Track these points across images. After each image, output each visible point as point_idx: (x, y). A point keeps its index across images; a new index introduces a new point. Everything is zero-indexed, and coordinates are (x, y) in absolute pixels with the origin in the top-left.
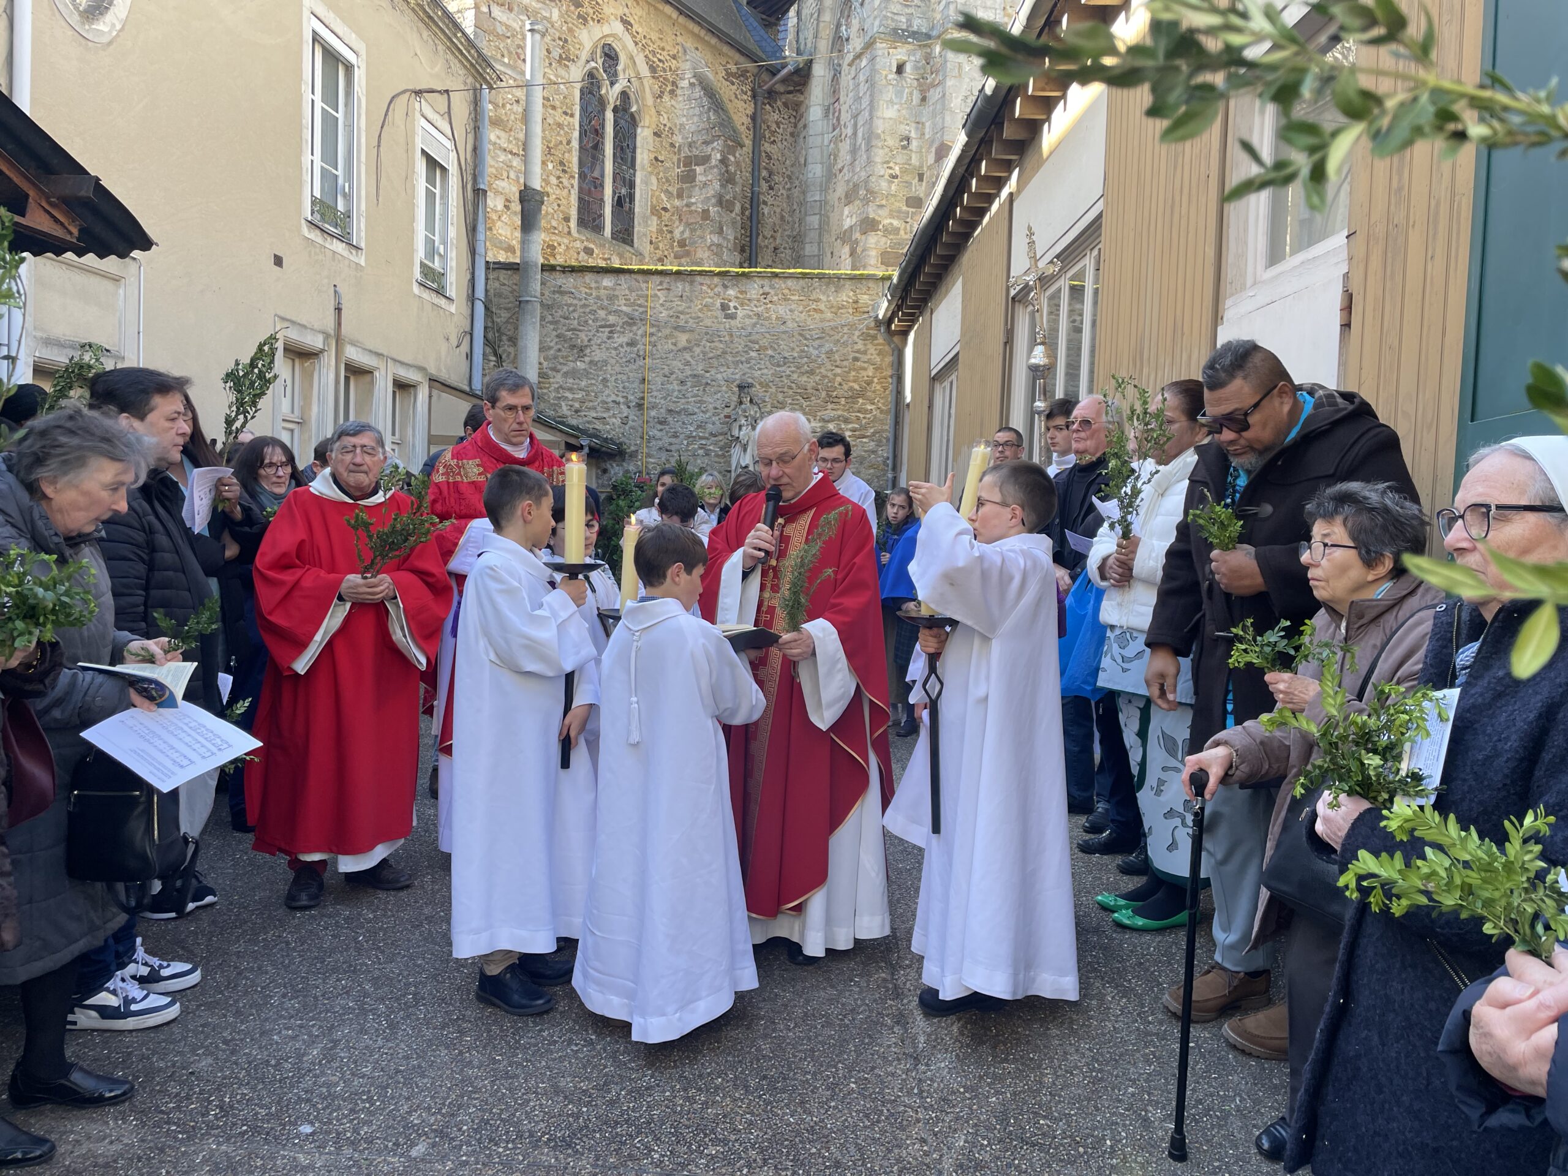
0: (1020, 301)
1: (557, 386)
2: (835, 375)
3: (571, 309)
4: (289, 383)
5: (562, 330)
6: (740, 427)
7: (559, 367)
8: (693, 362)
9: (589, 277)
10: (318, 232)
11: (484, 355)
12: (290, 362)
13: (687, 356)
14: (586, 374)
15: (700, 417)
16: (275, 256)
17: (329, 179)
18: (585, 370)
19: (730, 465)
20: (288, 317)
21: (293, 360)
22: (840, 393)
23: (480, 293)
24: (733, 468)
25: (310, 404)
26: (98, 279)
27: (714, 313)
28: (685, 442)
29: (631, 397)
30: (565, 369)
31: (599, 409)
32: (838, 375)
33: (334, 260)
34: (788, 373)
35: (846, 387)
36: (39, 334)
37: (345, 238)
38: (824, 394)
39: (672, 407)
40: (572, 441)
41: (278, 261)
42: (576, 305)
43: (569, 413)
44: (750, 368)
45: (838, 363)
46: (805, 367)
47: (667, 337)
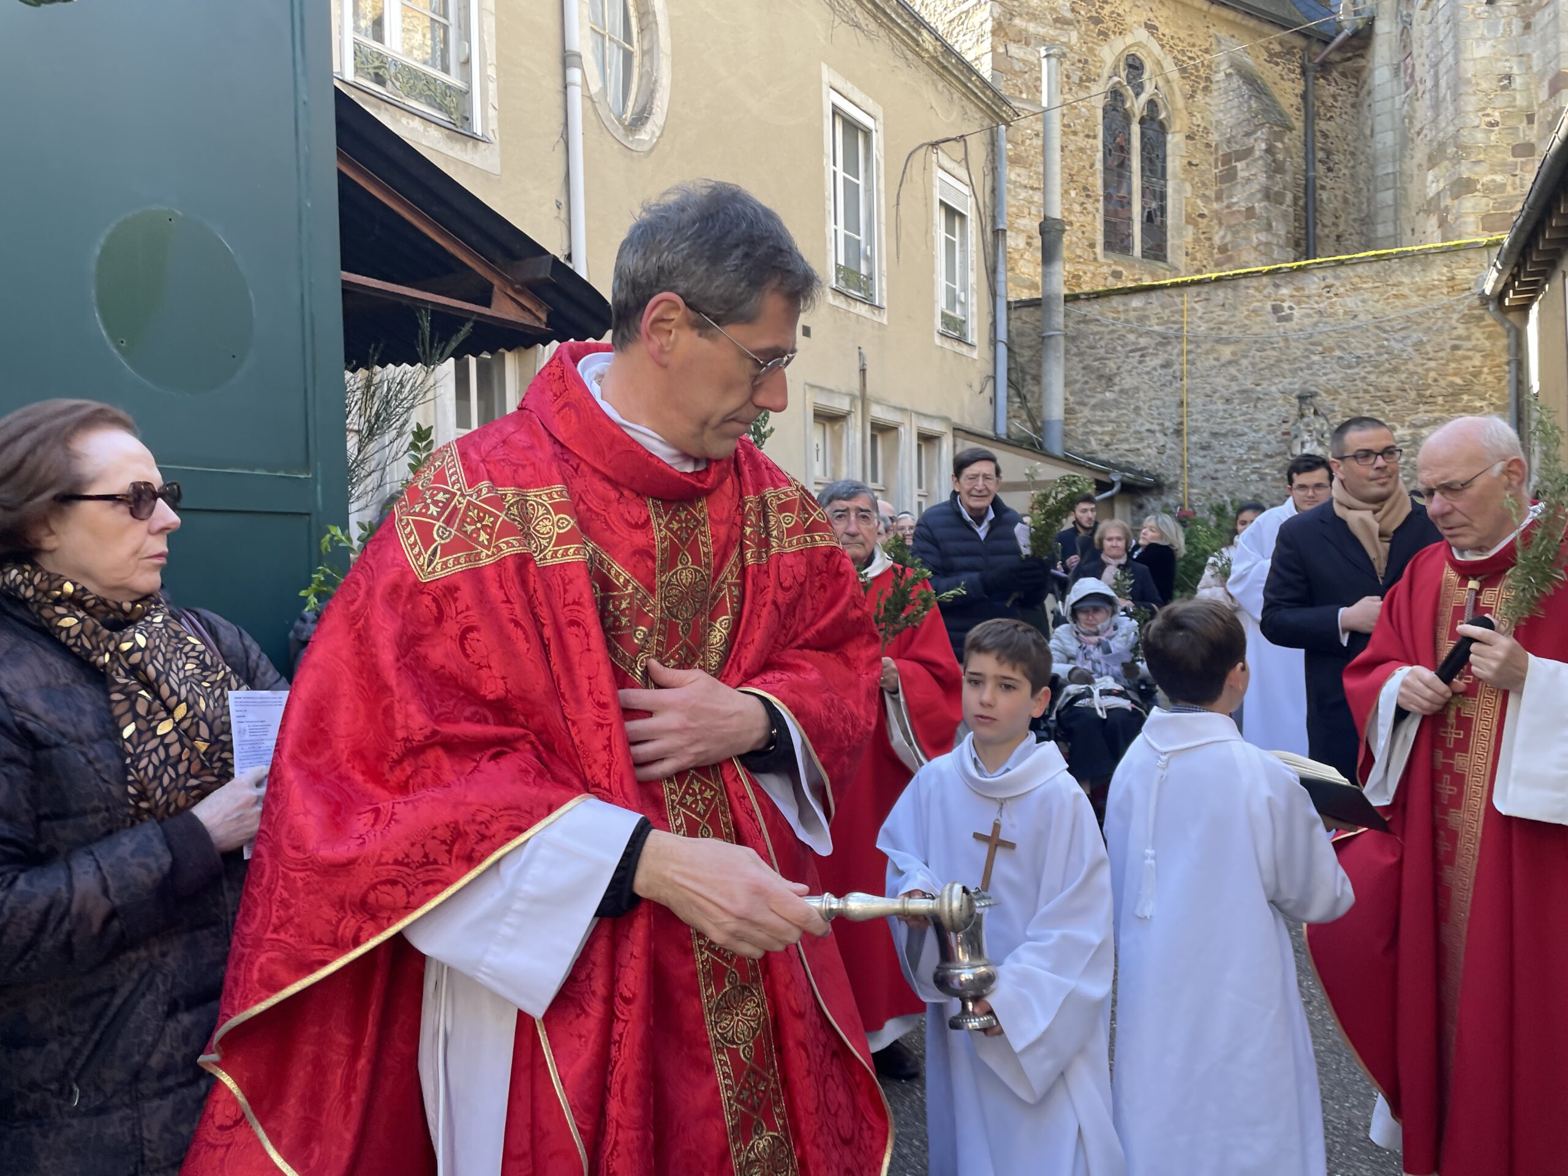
1: (1085, 420)
2: (1428, 370)
3: (1096, 338)
4: (821, 447)
5: (1089, 361)
6: (1302, 444)
7: (1086, 400)
8: (1240, 376)
9: (1116, 301)
10: (842, 298)
11: (1009, 397)
12: (822, 427)
13: (1233, 370)
14: (1116, 403)
15: (1252, 436)
17: (852, 245)
18: (1115, 400)
20: (818, 383)
21: (824, 425)
22: (1435, 390)
23: (1002, 335)
25: (841, 465)
27: (1264, 318)
28: (1234, 468)
29: (1167, 424)
30: (1093, 401)
31: (1132, 440)
32: (1432, 369)
33: (857, 322)
34: (1363, 374)
35: (1443, 383)
37: (868, 300)
38: (1413, 394)
39: (1217, 429)
40: (1102, 478)
41: (807, 331)
42: (1102, 333)
43: (1099, 448)
44: (1312, 374)
45: (1431, 355)
46: (1387, 365)
47: (1207, 353)
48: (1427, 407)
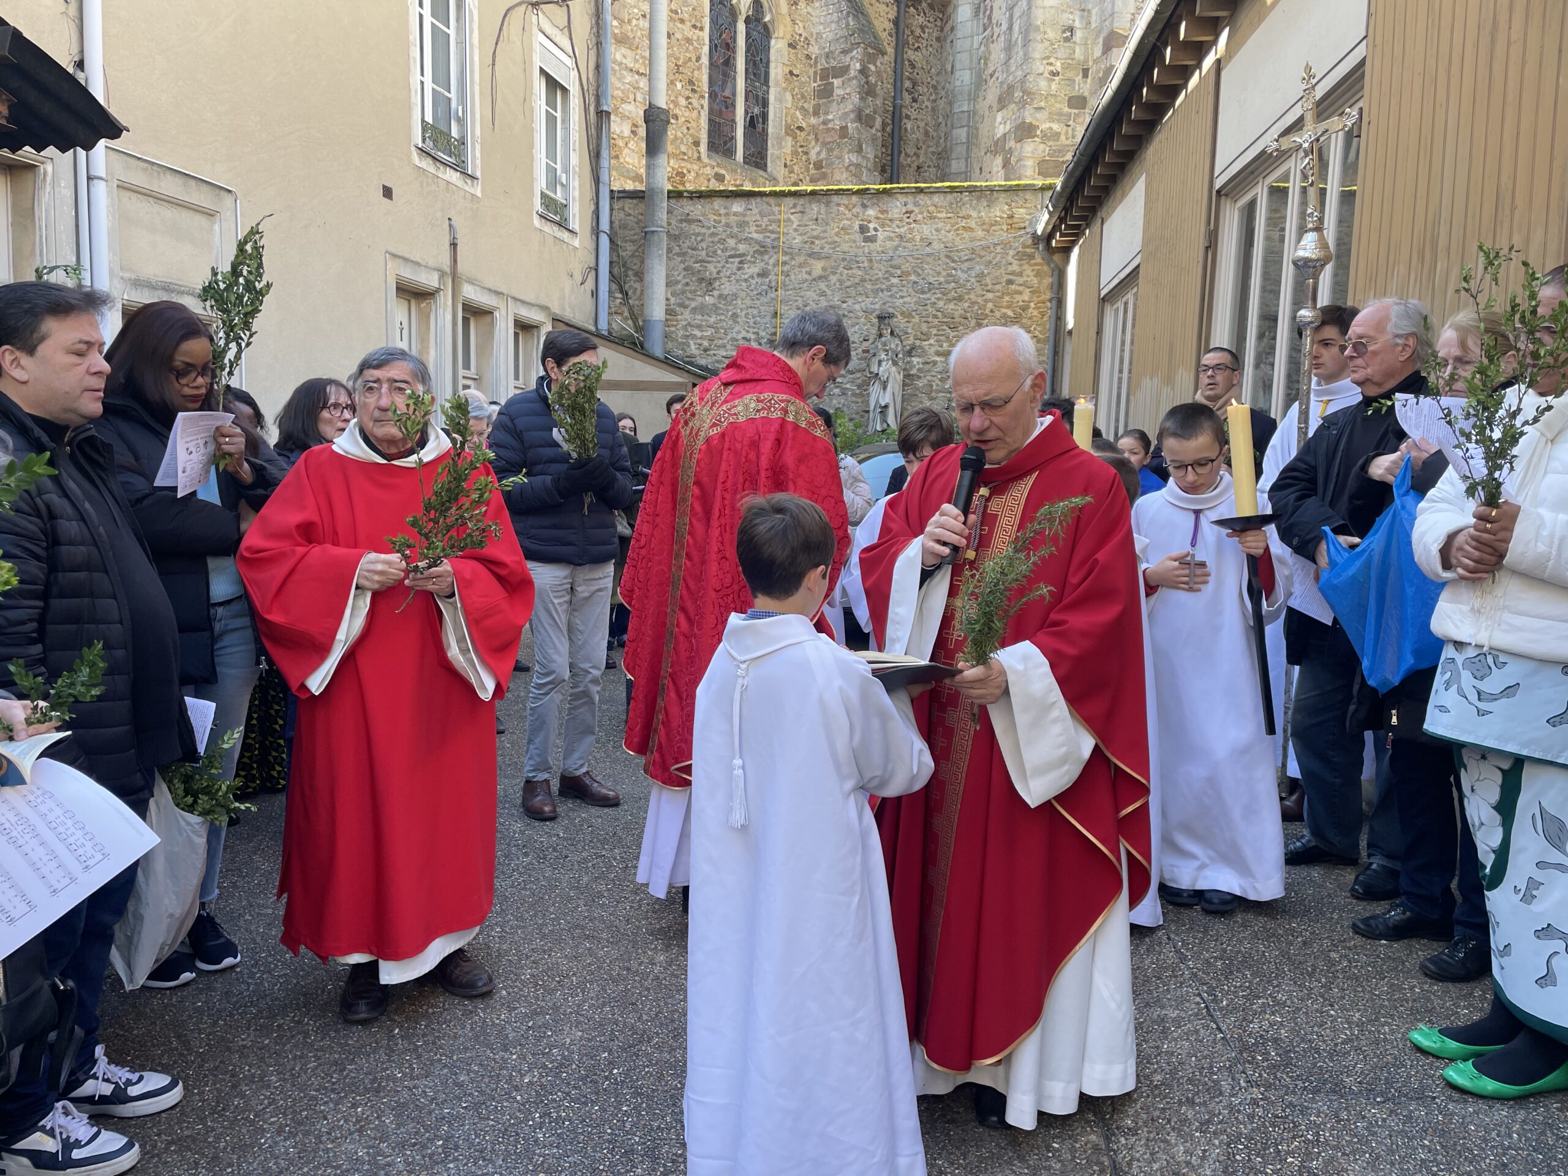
0: (1227, 195)
1: (684, 323)
2: (986, 301)
3: (699, 238)
4: (405, 325)
5: (690, 262)
6: (880, 362)
7: (687, 302)
8: (829, 292)
9: (718, 203)
10: (430, 160)
11: (610, 291)
12: (406, 303)
13: (822, 286)
14: (715, 309)
16: (384, 187)
17: (441, 102)
18: (714, 305)
19: (868, 405)
20: (400, 254)
21: (409, 301)
23: (605, 225)
24: (872, 408)
25: (428, 347)
26: (190, 213)
27: (852, 237)
29: (762, 333)
30: (693, 304)
31: (729, 347)
32: (990, 301)
33: (447, 190)
34: (933, 300)
35: (997, 315)
36: (127, 275)
37: (460, 167)
38: (972, 323)
41: (388, 192)
42: (703, 235)
43: (697, 352)
44: (891, 296)
45: (989, 288)
46: (953, 293)
47: (800, 266)
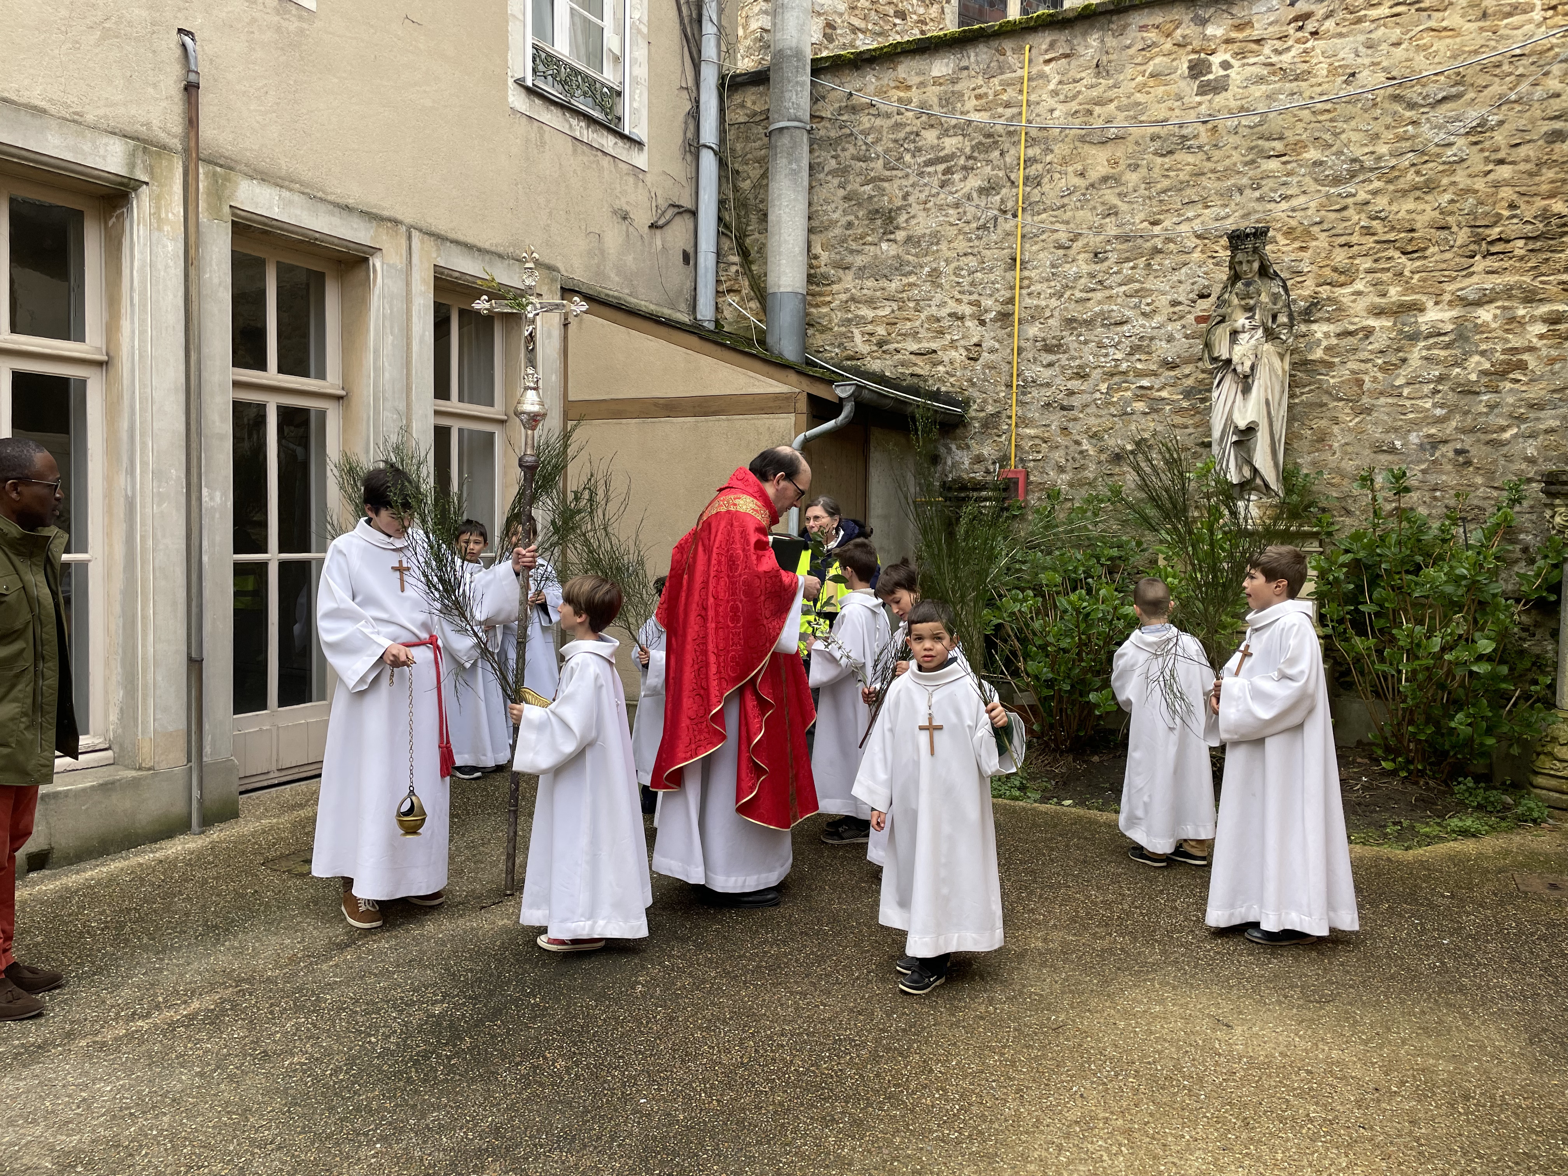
1: (844, 297)
3: (870, 140)
5: (855, 184)
7: (849, 259)
8: (1123, 207)
9: (906, 70)
11: (719, 254)
13: (1110, 196)
14: (900, 267)
15: (1139, 326)
18: (898, 256)
23: (709, 134)
27: (1173, 88)
28: (1104, 387)
29: (988, 302)
30: (859, 261)
31: (923, 333)
39: (1075, 311)
42: (880, 130)
43: (864, 349)
44: (1260, 199)
46: (1411, 175)
47: (1064, 162)
48: (1491, 263)
